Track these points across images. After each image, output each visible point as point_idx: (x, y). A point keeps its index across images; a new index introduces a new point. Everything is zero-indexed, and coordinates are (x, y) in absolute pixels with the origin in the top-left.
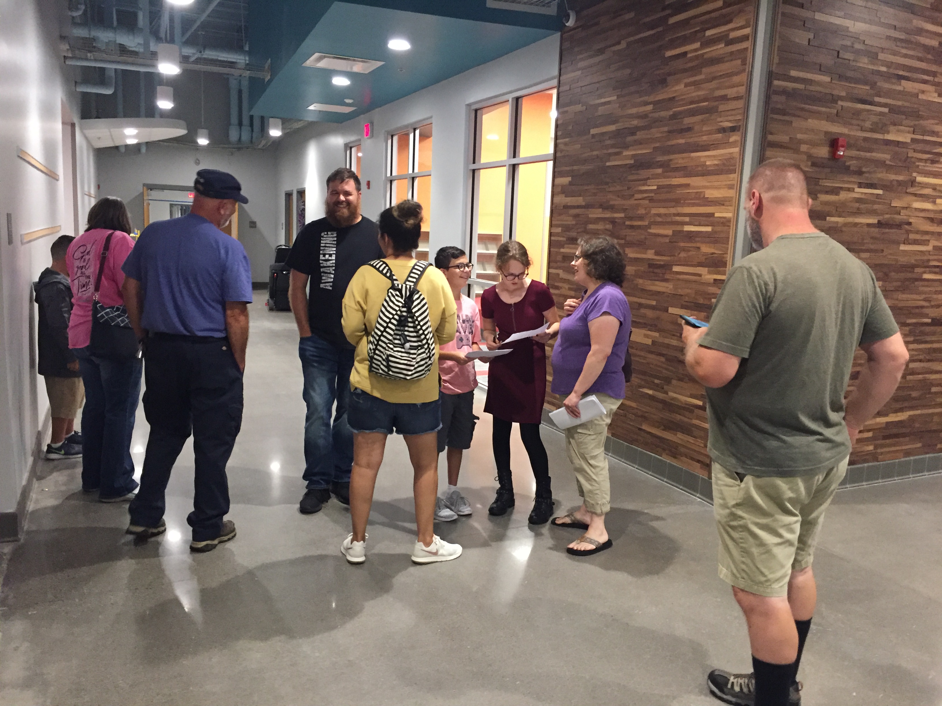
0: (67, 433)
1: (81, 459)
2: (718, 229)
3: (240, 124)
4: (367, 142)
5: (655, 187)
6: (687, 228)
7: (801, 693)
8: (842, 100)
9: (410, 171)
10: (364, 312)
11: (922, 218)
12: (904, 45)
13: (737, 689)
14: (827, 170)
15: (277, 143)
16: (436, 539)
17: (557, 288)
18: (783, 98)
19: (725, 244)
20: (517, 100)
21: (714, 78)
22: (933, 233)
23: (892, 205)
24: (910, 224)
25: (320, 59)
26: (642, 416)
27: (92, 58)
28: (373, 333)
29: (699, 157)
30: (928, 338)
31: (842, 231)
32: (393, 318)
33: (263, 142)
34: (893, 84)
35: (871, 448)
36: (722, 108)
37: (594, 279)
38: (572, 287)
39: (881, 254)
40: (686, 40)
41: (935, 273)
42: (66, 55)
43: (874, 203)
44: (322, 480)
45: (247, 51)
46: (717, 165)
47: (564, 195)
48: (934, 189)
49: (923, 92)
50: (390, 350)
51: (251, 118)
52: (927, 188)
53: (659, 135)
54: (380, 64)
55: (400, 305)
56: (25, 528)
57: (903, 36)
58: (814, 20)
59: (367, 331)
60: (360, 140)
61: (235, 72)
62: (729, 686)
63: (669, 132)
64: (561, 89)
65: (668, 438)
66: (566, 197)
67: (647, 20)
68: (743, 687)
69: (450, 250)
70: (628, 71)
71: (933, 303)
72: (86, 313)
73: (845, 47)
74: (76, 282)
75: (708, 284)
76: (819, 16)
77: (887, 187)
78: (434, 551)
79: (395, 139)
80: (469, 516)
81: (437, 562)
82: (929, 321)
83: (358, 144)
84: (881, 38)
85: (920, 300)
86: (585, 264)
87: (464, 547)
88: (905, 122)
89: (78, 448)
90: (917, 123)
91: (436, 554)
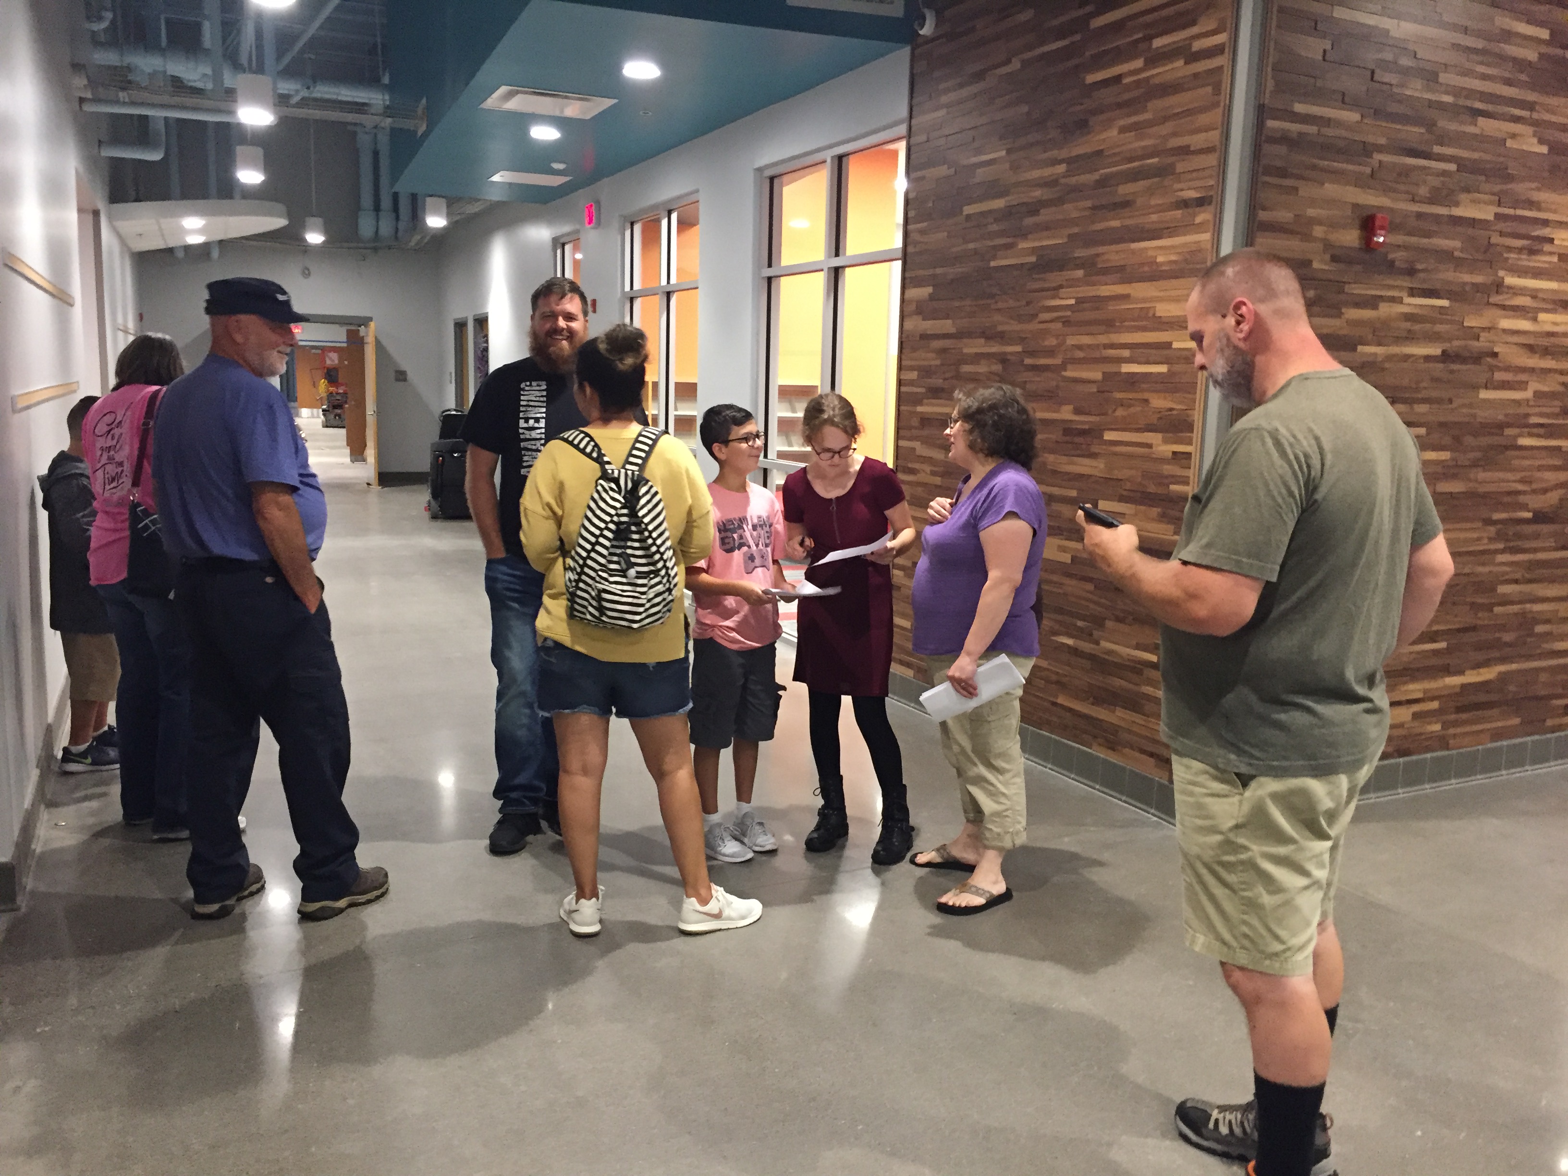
0: (96, 729)
1: (118, 772)
2: (1177, 368)
3: (377, 208)
4: (590, 235)
5: (1073, 302)
6: (1127, 368)
7: (1330, 1132)
8: (1380, 152)
9: (664, 282)
10: (559, 521)
11: (1514, 346)
12: (1480, 58)
13: (1224, 1130)
14: (1358, 268)
15: (440, 238)
16: (718, 891)
17: (912, 471)
18: (1282, 150)
19: (1189, 393)
20: (840, 160)
21: (1166, 119)
22: (1532, 370)
23: (1465, 324)
24: (1495, 355)
25: (510, 95)
26: (1058, 683)
27: (127, 100)
28: (573, 553)
29: (1146, 249)
30: (1527, 545)
31: (1383, 369)
32: (607, 528)
33: (417, 237)
34: (1462, 123)
35: (1437, 727)
36: (1180, 167)
37: (981, 455)
38: (935, 469)
39: (1450, 406)
40: (1119, 55)
41: (1539, 436)
42: (83, 95)
43: (1433, 321)
44: (525, 797)
45: (386, 85)
46: (1175, 262)
47: (920, 317)
48: (1534, 297)
49: (1514, 136)
50: (602, 581)
51: (395, 197)
52: (1525, 295)
53: (1075, 214)
54: (608, 103)
55: (618, 505)
56: (29, 887)
57: (1480, 44)
58: (1330, 19)
59: (563, 549)
60: (577, 232)
61: (368, 120)
62: (1211, 1125)
63: (1094, 208)
64: (913, 140)
65: (1101, 717)
66: (924, 320)
67: (1055, 22)
68: (1234, 1127)
69: (728, 412)
70: (1025, 109)
71: (1534, 486)
72: (119, 526)
73: (1385, 65)
74: (100, 473)
75: (1163, 460)
76: (1340, 13)
77: (1457, 294)
78: (716, 911)
79: (637, 228)
80: (772, 852)
81: (720, 930)
82: (1529, 515)
83: (575, 239)
84: (1444, 49)
85: (1515, 481)
86: (965, 431)
87: (765, 904)
88: (1487, 187)
89: (113, 753)
90: (1504, 187)
91: (718, 916)
